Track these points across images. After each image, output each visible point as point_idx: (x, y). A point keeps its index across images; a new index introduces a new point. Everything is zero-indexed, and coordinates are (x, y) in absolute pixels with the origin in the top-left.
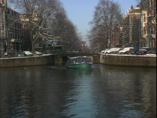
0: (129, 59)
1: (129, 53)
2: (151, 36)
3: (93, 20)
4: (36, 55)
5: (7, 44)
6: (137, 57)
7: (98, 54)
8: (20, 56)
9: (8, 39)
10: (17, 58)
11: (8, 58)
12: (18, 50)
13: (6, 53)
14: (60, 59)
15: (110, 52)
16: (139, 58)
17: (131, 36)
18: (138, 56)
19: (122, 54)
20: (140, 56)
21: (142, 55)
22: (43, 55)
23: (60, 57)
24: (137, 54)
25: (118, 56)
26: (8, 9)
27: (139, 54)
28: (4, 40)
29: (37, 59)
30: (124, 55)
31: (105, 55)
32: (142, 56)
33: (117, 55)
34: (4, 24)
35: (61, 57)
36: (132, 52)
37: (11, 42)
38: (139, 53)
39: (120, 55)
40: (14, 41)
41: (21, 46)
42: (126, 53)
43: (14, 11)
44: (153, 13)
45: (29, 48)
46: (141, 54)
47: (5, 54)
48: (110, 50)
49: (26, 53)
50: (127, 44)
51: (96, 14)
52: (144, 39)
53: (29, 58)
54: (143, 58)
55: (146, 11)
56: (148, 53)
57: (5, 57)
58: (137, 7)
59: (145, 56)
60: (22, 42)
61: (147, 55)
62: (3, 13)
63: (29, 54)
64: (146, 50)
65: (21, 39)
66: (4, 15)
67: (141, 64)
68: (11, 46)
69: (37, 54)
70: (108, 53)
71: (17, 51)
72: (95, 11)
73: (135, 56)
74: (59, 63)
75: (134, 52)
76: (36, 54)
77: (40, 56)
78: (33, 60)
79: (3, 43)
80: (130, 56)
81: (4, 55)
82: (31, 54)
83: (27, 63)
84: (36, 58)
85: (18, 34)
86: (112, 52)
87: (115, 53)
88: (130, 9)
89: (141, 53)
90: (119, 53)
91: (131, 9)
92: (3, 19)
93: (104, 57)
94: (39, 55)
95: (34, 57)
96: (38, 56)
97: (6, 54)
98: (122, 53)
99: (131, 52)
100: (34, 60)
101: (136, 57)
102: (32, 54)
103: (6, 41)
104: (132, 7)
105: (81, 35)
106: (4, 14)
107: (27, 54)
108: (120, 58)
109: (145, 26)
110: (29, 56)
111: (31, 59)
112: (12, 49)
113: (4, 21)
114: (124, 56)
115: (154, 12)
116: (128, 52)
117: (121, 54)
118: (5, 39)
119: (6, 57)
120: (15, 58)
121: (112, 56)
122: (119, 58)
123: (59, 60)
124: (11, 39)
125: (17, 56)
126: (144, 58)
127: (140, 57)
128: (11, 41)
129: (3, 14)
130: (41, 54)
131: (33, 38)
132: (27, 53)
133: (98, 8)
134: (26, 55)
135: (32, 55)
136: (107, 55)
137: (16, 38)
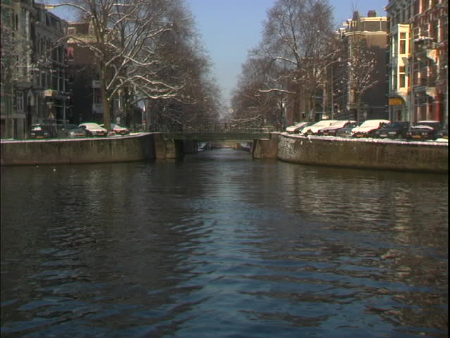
0: (382, 151)
1: (382, 136)
2: (423, 93)
3: (262, 45)
4: (113, 134)
5: (32, 103)
6: (408, 144)
7: (273, 136)
8: (76, 137)
9: (35, 87)
10: (67, 142)
11: (44, 141)
12: (60, 120)
13: (37, 126)
14: (169, 146)
15: (319, 131)
16: (414, 149)
17: (352, 91)
18: (411, 143)
19: (359, 137)
20: (419, 143)
21: (424, 141)
22: (131, 134)
23: (170, 140)
24: (409, 139)
25: (346, 141)
26: (36, 8)
27: (414, 137)
28: (25, 90)
29: (117, 145)
30: (367, 140)
31: (304, 137)
32: (425, 143)
33: (344, 139)
34: (28, 47)
35: (173, 140)
36: (390, 133)
37: (44, 97)
38: (413, 134)
39: (355, 139)
40: (50, 95)
41: (66, 109)
42: (372, 133)
43: (50, 13)
44: (428, 30)
45: (80, 115)
46: (419, 137)
47: (35, 129)
48: (318, 126)
49: (88, 128)
50: (339, 111)
51: (270, 30)
52: (400, 98)
53: (98, 140)
54: (428, 149)
55: (408, 25)
56: (441, 134)
57: (34, 138)
58: (369, 16)
59: (435, 144)
60: (69, 98)
61: (439, 140)
62: (25, 17)
63: (98, 132)
64: (431, 128)
65: (66, 91)
66: (27, 23)
67: (421, 166)
68: (50, 107)
69: (117, 133)
70: (313, 134)
71: (58, 122)
72: (267, 20)
73: (402, 143)
74: (168, 156)
75: (395, 133)
76: (113, 130)
77: (125, 137)
78: (108, 146)
79: (22, 98)
80: (387, 144)
81: (34, 132)
82: (103, 132)
83: (94, 155)
84: (115, 143)
85: (59, 78)
86: (325, 131)
87: (335, 135)
88: (350, 20)
89: (420, 134)
90: (352, 134)
91: (353, 19)
92: (25, 32)
93: (302, 143)
94: (120, 133)
95: (110, 140)
96: (119, 137)
97: (39, 129)
98: (359, 133)
99: (387, 133)
100: (111, 148)
101: (405, 144)
102: (104, 130)
103: (30, 93)
104: (356, 16)
105: (217, 84)
106: (27, 19)
107: (90, 130)
108: (355, 148)
109: (403, 65)
110: (97, 136)
111: (103, 143)
112: (53, 117)
113: (28, 39)
114: (368, 143)
115: (431, 28)
116: (377, 132)
117: (357, 137)
118: (28, 89)
119: (38, 137)
120: (61, 140)
121: (330, 141)
122: (352, 148)
123: (167, 149)
124: (43, 89)
125: (67, 135)
126: (432, 149)
127: (417, 145)
128: (43, 94)
129: (25, 21)
130: (127, 133)
131: (106, 88)
132: (92, 127)
133: (275, 14)
134: (89, 134)
135: (105, 135)
136: (311, 140)
137: (55, 87)
